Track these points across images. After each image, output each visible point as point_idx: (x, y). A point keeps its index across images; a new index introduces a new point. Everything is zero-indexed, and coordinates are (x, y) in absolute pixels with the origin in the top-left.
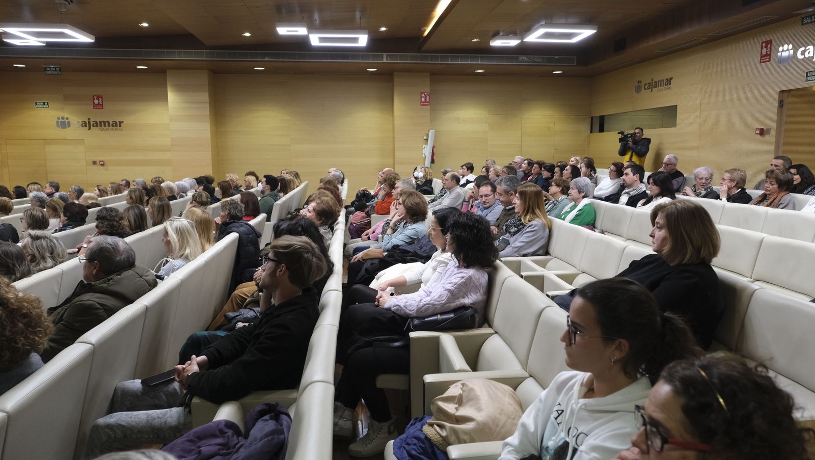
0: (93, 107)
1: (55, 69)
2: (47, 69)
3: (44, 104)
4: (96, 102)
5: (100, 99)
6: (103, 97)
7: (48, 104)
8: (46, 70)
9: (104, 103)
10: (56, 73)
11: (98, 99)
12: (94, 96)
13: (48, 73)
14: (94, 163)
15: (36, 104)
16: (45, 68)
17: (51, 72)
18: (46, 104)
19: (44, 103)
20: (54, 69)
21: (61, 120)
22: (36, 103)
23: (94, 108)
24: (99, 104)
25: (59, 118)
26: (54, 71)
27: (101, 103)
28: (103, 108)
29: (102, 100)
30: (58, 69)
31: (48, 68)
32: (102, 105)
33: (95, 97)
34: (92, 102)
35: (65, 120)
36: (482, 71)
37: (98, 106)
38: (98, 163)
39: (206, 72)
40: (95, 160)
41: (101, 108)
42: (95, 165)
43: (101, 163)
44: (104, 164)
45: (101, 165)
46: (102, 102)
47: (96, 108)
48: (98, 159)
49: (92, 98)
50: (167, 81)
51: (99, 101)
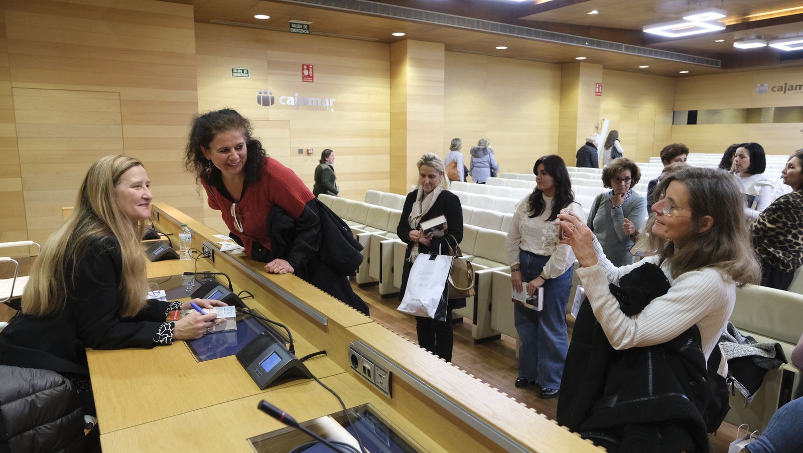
0: (302, 79)
1: (303, 26)
2: (293, 26)
3: (243, 72)
4: (306, 73)
5: (311, 70)
6: (314, 68)
7: (248, 73)
8: (291, 27)
10: (304, 31)
11: (308, 69)
12: (303, 65)
13: (294, 30)
14: (301, 151)
15: (233, 72)
16: (291, 24)
17: (298, 30)
18: (245, 71)
19: (243, 70)
20: (301, 27)
21: (263, 94)
22: (233, 70)
23: (303, 81)
24: (309, 76)
25: (260, 93)
26: (301, 29)
27: (311, 75)
28: (313, 82)
29: (312, 71)
30: (305, 27)
31: (294, 23)
32: (312, 77)
33: (305, 67)
34: (301, 73)
35: (268, 95)
36: (648, 67)
37: (308, 78)
38: (305, 151)
39: (443, 46)
40: (301, 148)
41: (311, 81)
42: (301, 155)
43: (310, 152)
44: (312, 153)
45: (309, 154)
46: (313, 74)
47: (305, 81)
48: (305, 147)
49: (301, 68)
50: (406, 53)
51: (309, 71)
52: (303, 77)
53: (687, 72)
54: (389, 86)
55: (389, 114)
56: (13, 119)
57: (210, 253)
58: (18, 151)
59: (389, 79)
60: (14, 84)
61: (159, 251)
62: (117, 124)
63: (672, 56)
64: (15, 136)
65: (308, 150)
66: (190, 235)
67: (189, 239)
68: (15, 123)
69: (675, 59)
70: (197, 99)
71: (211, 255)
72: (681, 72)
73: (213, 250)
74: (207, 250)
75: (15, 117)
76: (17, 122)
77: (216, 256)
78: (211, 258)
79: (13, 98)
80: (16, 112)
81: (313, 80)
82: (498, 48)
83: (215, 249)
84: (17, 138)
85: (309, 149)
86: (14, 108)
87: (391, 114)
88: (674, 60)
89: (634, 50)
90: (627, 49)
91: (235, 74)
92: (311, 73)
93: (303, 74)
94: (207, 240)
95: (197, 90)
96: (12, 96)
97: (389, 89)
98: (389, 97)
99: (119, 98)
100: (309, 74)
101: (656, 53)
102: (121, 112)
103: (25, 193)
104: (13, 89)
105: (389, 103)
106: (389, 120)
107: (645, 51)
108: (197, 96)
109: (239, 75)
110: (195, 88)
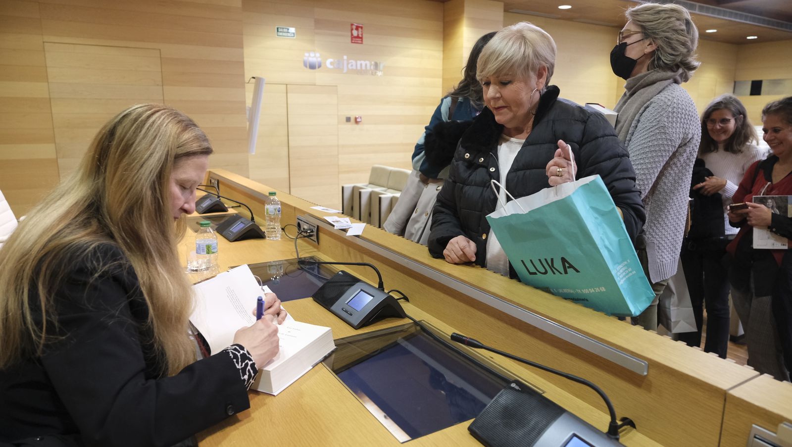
0: (350, 40)
3: (288, 32)
4: (355, 33)
5: (360, 29)
6: (363, 29)
7: (293, 32)
9: (364, 36)
11: (357, 28)
12: (352, 25)
14: (348, 119)
15: (278, 31)
22: (278, 28)
23: (352, 42)
24: (358, 37)
27: (360, 36)
28: (362, 43)
29: (362, 32)
32: (362, 38)
33: (354, 27)
34: (350, 34)
36: (715, 31)
37: (357, 39)
38: (353, 120)
39: (502, 4)
40: (349, 116)
41: (360, 42)
42: (349, 123)
43: (358, 120)
44: (360, 122)
45: (357, 122)
46: (362, 34)
47: (354, 43)
48: (353, 114)
49: (350, 29)
50: (462, 12)
51: (358, 32)
52: (352, 38)
53: (756, 37)
54: (441, 48)
55: (441, 80)
56: (46, 79)
57: (312, 231)
58: (52, 113)
59: (442, 42)
60: (46, 38)
61: (237, 228)
62: (158, 85)
63: (746, 18)
64: (47, 96)
65: (356, 119)
66: (280, 206)
67: (279, 211)
68: (48, 82)
69: (750, 21)
70: (243, 58)
71: (315, 233)
72: (748, 38)
73: (318, 226)
74: (306, 227)
75: (47, 76)
76: (49, 81)
77: (321, 235)
78: (314, 238)
79: (45, 54)
80: (49, 70)
81: (362, 41)
82: (561, 7)
83: (321, 224)
84: (50, 99)
85: (357, 117)
86: (46, 64)
87: (443, 79)
88: (748, 22)
89: (708, 10)
90: (701, 8)
91: (281, 34)
92: (360, 33)
93: (352, 35)
94: (304, 212)
95: (242, 47)
96: (44, 51)
97: (442, 53)
98: (442, 61)
99: (159, 56)
100: (358, 34)
101: (731, 15)
102: (162, 71)
103: (59, 160)
104: (45, 44)
105: (441, 68)
106: (441, 87)
107: (719, 12)
108: (242, 56)
109: (284, 34)
110: (241, 46)
